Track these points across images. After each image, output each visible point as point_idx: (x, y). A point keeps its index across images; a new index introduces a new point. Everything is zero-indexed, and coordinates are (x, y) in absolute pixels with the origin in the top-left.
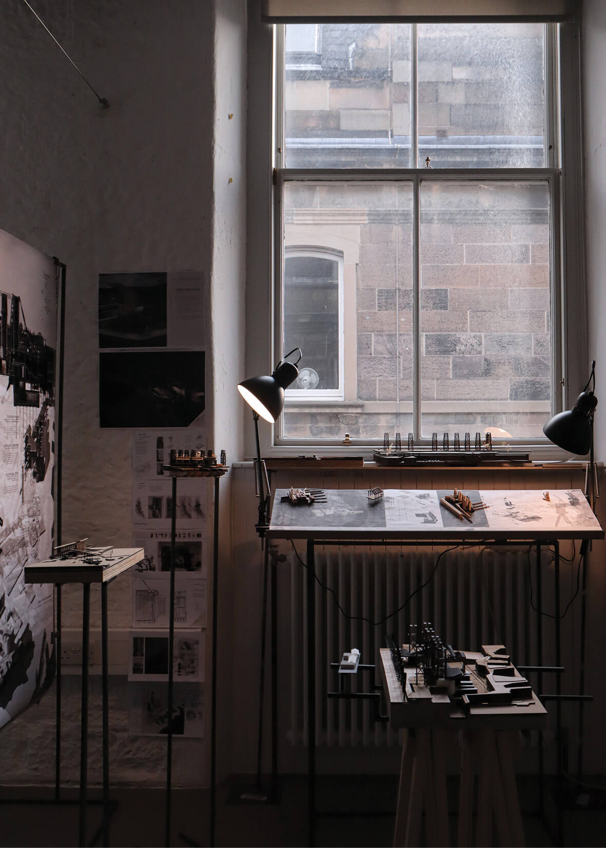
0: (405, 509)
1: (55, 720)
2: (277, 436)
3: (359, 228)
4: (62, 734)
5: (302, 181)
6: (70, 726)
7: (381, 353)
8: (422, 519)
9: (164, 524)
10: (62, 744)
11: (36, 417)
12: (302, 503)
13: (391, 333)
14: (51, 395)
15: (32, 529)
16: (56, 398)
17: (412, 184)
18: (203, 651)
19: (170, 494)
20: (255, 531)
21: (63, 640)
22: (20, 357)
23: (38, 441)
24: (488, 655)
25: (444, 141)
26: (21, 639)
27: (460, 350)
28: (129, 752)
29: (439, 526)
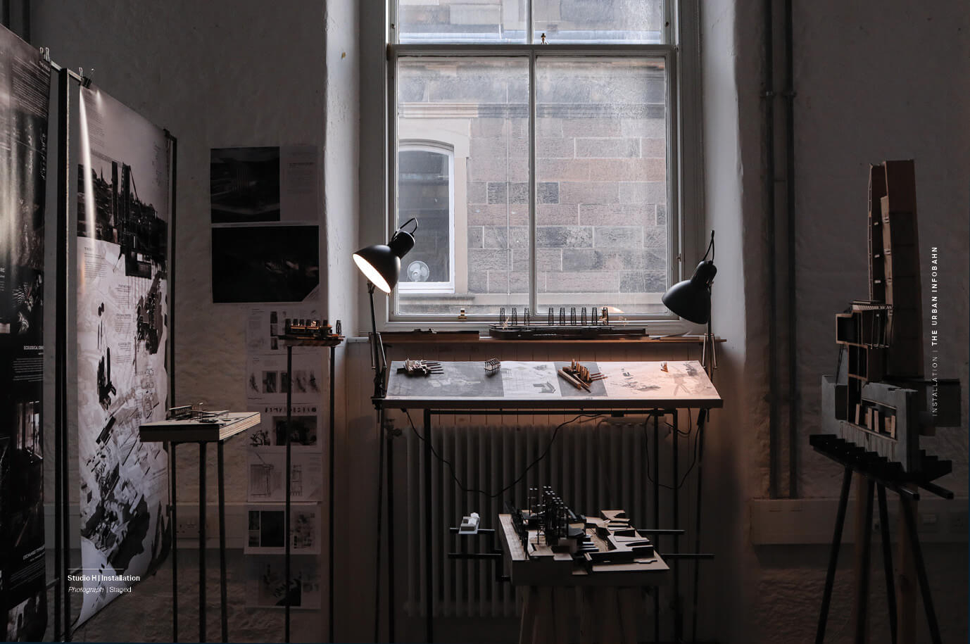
0: (523, 379)
1: (172, 593)
2: (391, 312)
3: (469, 122)
4: (179, 607)
5: (417, 56)
6: (188, 599)
7: (491, 246)
8: (540, 389)
9: (279, 398)
10: (179, 616)
11: (148, 288)
12: (418, 373)
13: (502, 226)
14: (164, 267)
15: (146, 400)
16: (168, 271)
17: (527, 61)
18: (319, 524)
19: (285, 369)
20: (371, 402)
21: (179, 514)
22: (131, 226)
23: (151, 313)
24: (607, 519)
25: (555, 35)
26: (136, 509)
27: (570, 243)
28: (247, 623)
29: (557, 395)
